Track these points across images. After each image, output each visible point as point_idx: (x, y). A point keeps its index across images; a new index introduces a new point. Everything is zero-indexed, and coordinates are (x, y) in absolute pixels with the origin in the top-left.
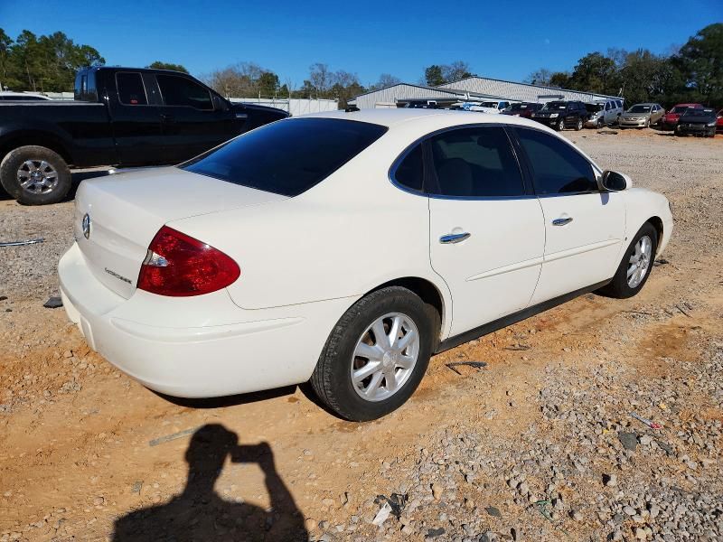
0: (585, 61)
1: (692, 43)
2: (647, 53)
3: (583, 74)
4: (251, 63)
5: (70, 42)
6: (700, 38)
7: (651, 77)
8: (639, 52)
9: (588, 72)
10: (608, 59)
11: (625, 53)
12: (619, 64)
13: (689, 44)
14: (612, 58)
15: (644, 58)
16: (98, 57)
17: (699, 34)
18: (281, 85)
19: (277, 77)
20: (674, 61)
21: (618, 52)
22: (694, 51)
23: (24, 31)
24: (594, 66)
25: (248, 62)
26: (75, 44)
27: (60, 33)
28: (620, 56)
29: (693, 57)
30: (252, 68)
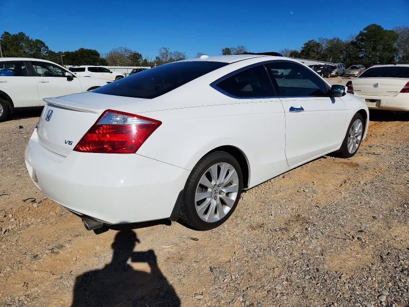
0: (307, 44)
1: (361, 34)
2: (338, 39)
3: (307, 51)
4: (125, 48)
5: (28, 38)
6: (366, 31)
7: (341, 52)
8: (334, 39)
9: (309, 50)
10: (318, 43)
11: (327, 40)
12: (324, 46)
13: (360, 35)
14: (321, 43)
15: (337, 42)
16: (44, 45)
17: (365, 30)
18: (144, 59)
19: (141, 55)
20: (353, 43)
21: (323, 40)
22: (362, 38)
23: (5, 32)
24: (311, 47)
25: (124, 48)
26: (30, 39)
27: (22, 33)
28: (325, 41)
29: (362, 41)
30: (126, 50)
